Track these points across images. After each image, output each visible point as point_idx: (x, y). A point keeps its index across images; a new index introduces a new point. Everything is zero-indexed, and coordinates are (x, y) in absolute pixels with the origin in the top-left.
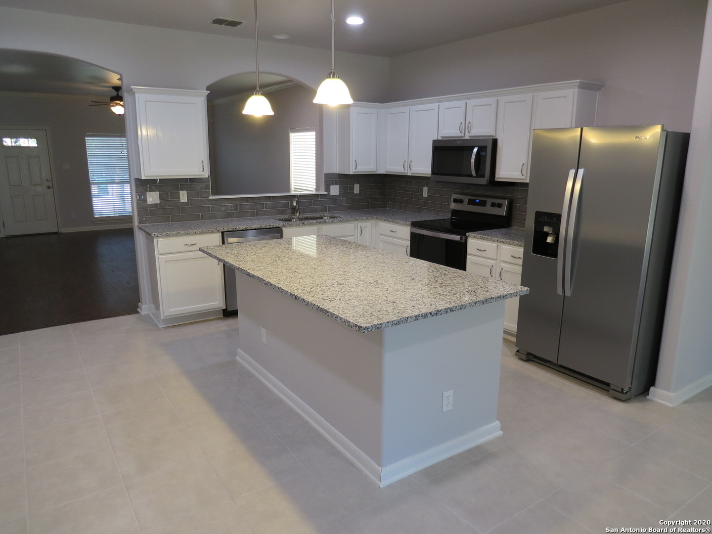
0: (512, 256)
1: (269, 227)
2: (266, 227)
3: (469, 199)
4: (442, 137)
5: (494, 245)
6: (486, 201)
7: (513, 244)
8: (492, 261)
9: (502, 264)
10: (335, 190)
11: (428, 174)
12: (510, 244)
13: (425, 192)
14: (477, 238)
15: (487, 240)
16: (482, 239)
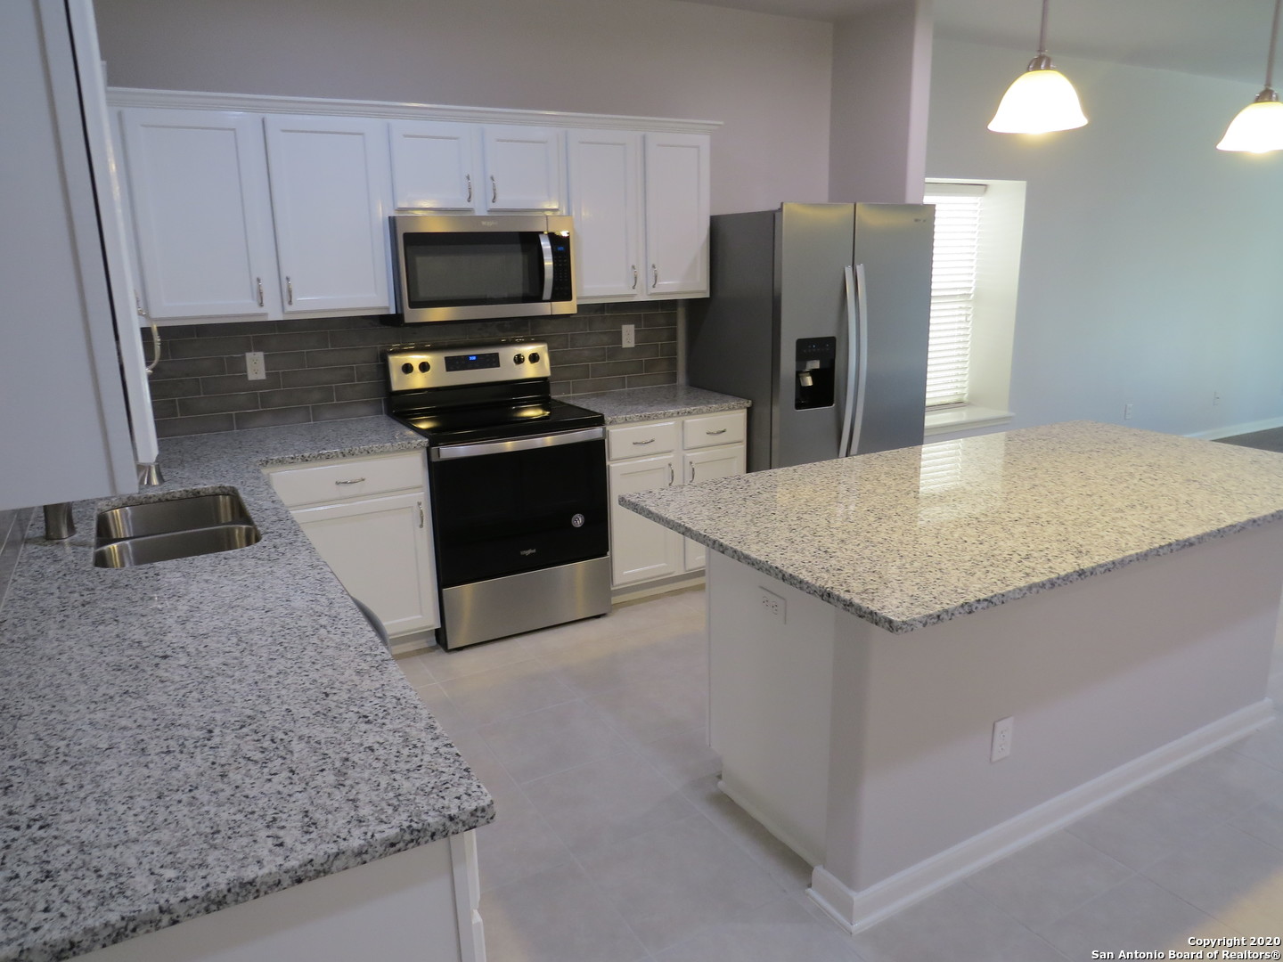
0: (708, 433)
3: (446, 358)
5: (671, 423)
6: (496, 355)
7: (709, 412)
8: (664, 457)
9: (689, 455)
12: (703, 413)
13: (256, 366)
14: (633, 421)
15: (657, 417)
16: (643, 420)
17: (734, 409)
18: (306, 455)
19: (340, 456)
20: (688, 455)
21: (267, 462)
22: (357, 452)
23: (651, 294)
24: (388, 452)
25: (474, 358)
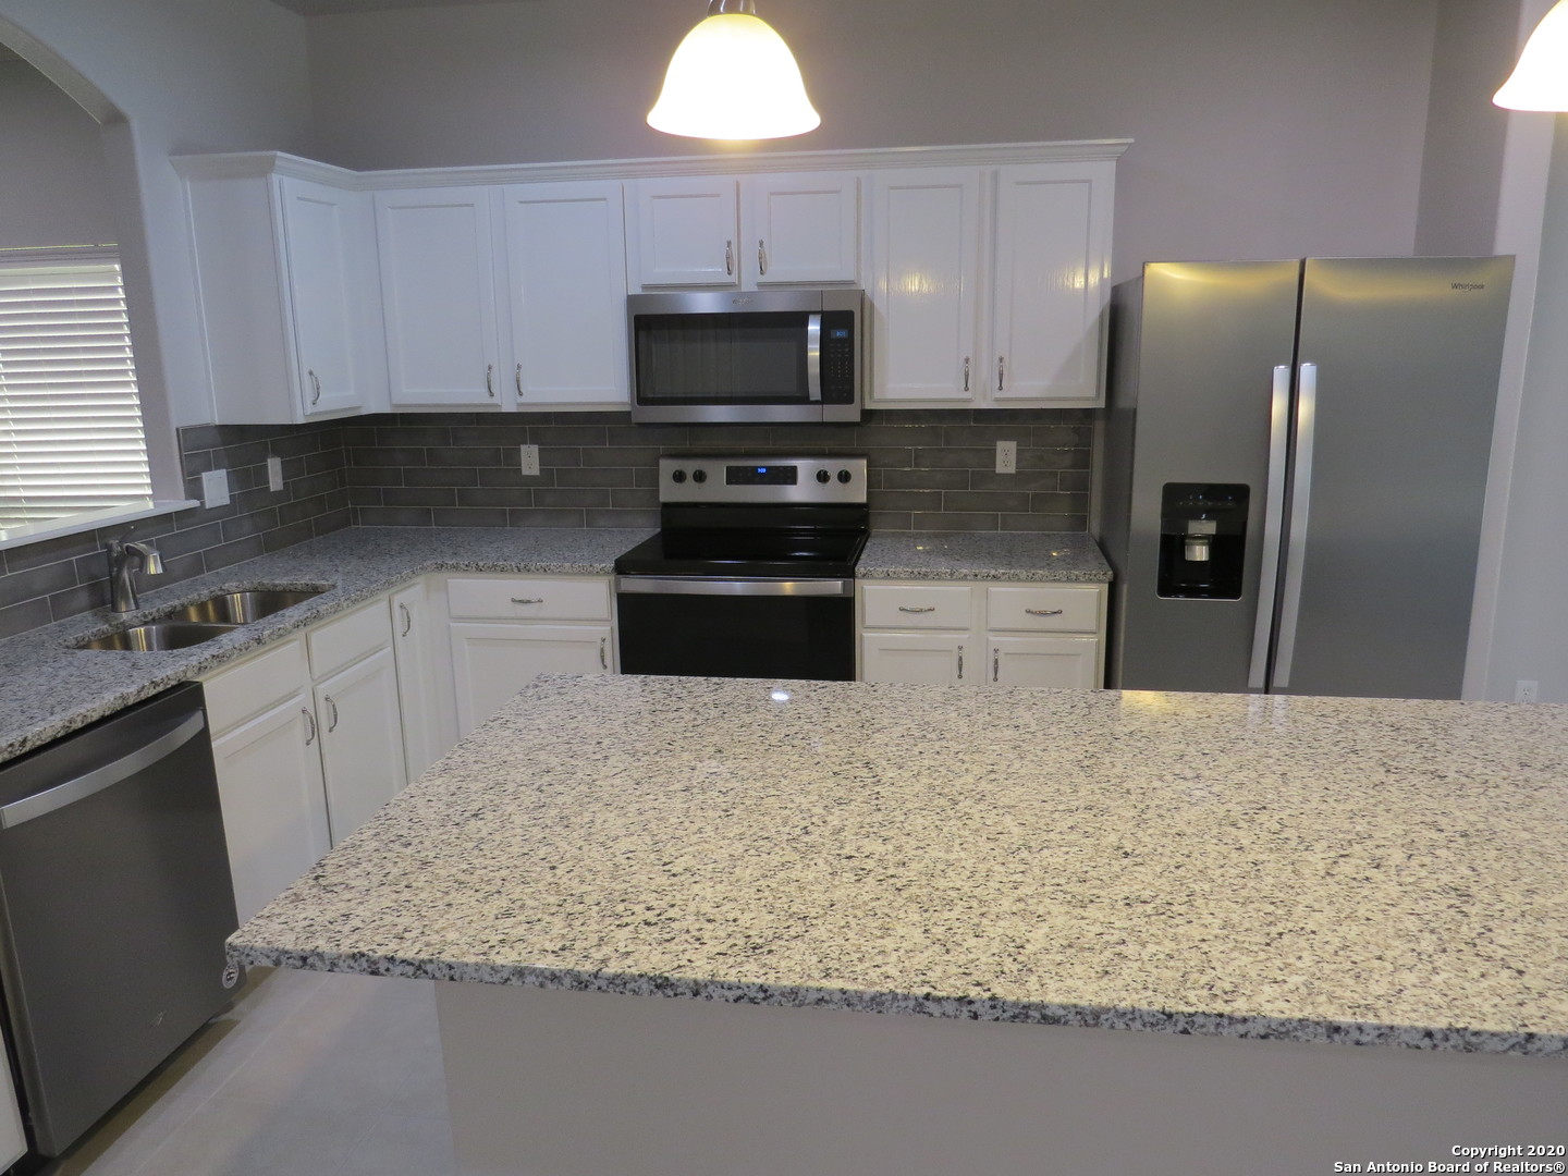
0: (1028, 612)
1: (153, 692)
2: (143, 696)
3: (729, 469)
4: (645, 287)
5: (962, 589)
6: (794, 469)
7: (1031, 579)
8: (956, 636)
9: (995, 639)
10: (216, 488)
11: (622, 404)
12: (1019, 580)
13: (530, 460)
14: (899, 578)
15: (938, 577)
16: (915, 578)
17: (1077, 580)
18: (481, 564)
19: (516, 570)
20: (992, 638)
21: (442, 566)
22: (532, 568)
23: (997, 400)
24: (567, 573)
25: (764, 470)
